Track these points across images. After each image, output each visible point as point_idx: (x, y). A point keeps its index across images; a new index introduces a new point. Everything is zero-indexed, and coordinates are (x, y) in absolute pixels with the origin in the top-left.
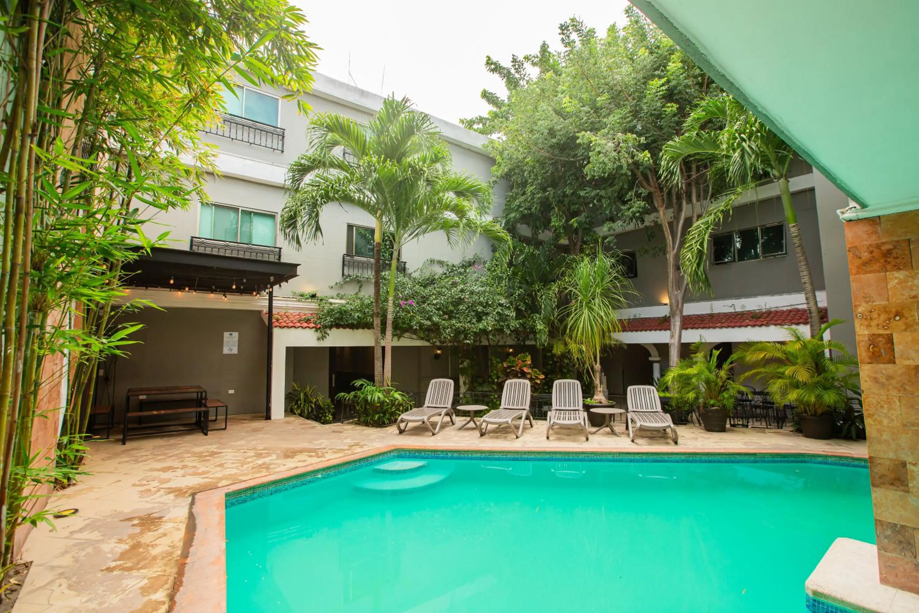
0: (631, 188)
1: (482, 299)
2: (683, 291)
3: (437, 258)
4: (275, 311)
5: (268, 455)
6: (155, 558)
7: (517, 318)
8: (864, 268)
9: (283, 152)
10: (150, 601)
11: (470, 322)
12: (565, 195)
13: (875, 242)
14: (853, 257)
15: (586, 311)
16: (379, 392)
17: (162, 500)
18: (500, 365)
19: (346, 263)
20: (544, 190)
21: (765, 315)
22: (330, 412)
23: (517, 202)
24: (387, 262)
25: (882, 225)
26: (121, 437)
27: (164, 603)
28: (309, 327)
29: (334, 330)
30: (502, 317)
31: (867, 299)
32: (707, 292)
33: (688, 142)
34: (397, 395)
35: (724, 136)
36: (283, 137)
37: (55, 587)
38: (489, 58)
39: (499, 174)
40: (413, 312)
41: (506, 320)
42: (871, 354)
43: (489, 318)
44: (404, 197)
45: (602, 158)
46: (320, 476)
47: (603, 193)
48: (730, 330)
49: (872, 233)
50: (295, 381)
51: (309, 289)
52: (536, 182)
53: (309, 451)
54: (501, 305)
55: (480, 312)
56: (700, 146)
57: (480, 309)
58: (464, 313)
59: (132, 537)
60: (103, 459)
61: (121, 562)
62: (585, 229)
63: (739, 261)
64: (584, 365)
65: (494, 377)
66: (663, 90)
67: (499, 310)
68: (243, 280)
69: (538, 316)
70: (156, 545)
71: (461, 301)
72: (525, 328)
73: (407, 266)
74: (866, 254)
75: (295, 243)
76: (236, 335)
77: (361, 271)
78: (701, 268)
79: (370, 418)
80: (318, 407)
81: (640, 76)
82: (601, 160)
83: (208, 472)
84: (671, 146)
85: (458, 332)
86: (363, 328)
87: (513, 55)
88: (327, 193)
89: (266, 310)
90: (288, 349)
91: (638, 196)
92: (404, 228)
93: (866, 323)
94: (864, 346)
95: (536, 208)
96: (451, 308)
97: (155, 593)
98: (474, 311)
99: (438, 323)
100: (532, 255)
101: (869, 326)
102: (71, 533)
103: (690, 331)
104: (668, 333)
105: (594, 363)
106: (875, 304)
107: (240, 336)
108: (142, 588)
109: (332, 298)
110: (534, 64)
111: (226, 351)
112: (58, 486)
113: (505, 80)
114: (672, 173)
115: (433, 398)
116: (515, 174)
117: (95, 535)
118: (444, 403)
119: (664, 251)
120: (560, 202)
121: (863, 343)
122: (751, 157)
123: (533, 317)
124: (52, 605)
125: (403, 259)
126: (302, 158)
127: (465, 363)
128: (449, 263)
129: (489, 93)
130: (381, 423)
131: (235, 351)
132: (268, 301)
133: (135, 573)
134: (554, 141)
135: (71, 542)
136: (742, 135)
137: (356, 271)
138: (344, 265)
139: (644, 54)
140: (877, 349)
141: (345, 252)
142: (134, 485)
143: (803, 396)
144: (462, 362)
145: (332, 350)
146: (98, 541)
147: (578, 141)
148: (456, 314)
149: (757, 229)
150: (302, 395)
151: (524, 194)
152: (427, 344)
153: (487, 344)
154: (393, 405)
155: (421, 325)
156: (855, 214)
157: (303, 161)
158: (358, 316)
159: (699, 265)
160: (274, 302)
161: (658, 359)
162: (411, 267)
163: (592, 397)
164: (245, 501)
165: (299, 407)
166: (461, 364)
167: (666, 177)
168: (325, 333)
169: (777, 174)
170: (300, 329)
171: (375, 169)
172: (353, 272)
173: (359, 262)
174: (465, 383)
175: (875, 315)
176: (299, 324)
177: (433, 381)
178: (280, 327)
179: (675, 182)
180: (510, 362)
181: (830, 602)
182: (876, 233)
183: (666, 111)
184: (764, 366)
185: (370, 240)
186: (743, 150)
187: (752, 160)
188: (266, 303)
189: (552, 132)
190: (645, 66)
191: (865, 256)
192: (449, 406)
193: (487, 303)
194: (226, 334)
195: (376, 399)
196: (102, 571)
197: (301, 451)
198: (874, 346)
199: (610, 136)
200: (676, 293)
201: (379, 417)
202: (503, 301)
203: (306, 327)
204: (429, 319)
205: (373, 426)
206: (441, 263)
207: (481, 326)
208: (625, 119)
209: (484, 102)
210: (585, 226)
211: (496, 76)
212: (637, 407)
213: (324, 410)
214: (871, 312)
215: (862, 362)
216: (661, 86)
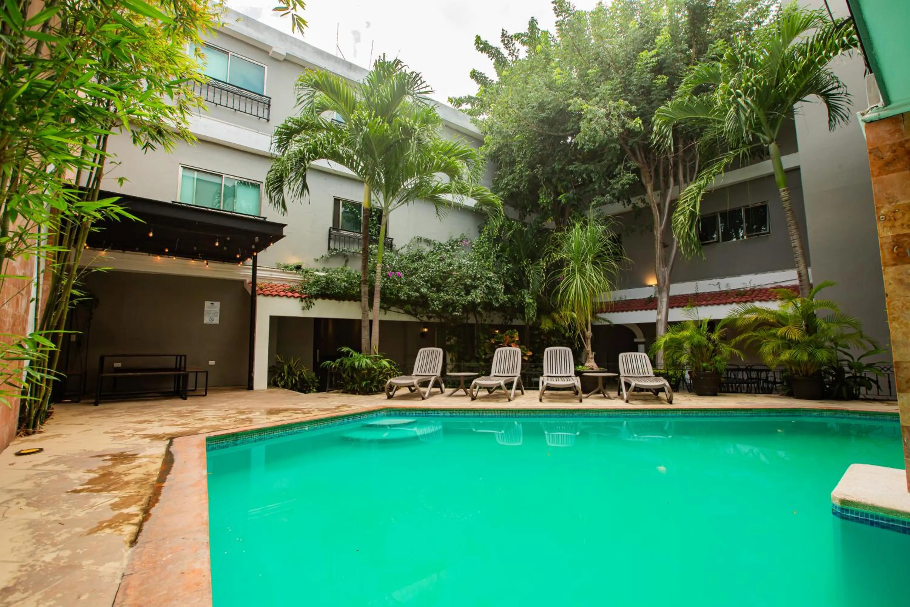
0: (620, 162)
1: (470, 272)
2: (670, 267)
3: (425, 236)
4: (258, 281)
5: (251, 412)
6: (128, 483)
7: (505, 293)
8: (887, 168)
9: (268, 120)
10: (122, 514)
11: (458, 294)
12: (553, 171)
13: (898, 141)
14: (874, 159)
15: (578, 276)
16: (367, 358)
17: (137, 442)
18: (488, 341)
19: (332, 236)
20: (533, 168)
21: (750, 292)
22: (314, 386)
23: (505, 181)
24: (374, 237)
25: (905, 122)
26: (94, 401)
27: (137, 515)
28: (294, 297)
29: (320, 300)
30: (491, 291)
31: (891, 200)
32: (699, 254)
33: (680, 107)
34: (385, 363)
35: (718, 96)
36: (269, 106)
37: (12, 504)
38: (478, 38)
39: (487, 152)
40: (401, 283)
41: (495, 293)
42: (895, 255)
43: (478, 291)
44: (393, 160)
45: (593, 125)
46: (307, 429)
47: (592, 167)
48: (715, 307)
49: (895, 132)
50: (278, 353)
51: (293, 261)
52: (524, 161)
53: (295, 410)
54: (489, 279)
55: (469, 286)
56: (692, 111)
57: (469, 282)
58: (452, 286)
59: (103, 468)
60: (73, 416)
61: (90, 486)
62: (573, 205)
63: (723, 241)
64: (575, 332)
65: (482, 354)
66: (653, 62)
67: (488, 283)
68: (226, 237)
69: (526, 291)
70: (129, 474)
71: (450, 274)
72: (513, 304)
73: (394, 242)
74: (889, 154)
75: (281, 207)
76: (217, 304)
77: (347, 246)
78: (694, 230)
79: (356, 385)
80: (302, 380)
81: (630, 48)
82: (593, 127)
83: (187, 424)
84: (663, 111)
85: (446, 305)
86: (349, 300)
87: (503, 30)
88: (315, 149)
89: (249, 280)
90: (272, 318)
91: (627, 169)
92: (393, 194)
93: (889, 224)
94: (888, 248)
95: (524, 186)
96: (439, 281)
97: (127, 508)
98: (462, 285)
99: (426, 294)
100: (521, 231)
101: (893, 227)
102: (34, 466)
103: (676, 309)
104: (654, 312)
105: (586, 330)
106: (899, 203)
107: (221, 305)
108: (111, 505)
109: (317, 271)
110: (523, 43)
111: (207, 320)
112: (21, 433)
113: (494, 60)
114: (665, 137)
115: (422, 366)
116: (503, 153)
117: (61, 467)
118: (433, 372)
119: (651, 228)
120: (548, 180)
121: (886, 245)
122: (746, 112)
123: (521, 293)
124: (7, 518)
125: (390, 235)
126: (290, 121)
127: (452, 341)
128: (436, 242)
129: (478, 73)
130: (368, 390)
131: (216, 321)
132: (251, 271)
133: (104, 494)
134: (544, 115)
135: (33, 472)
136: (738, 91)
137: (342, 245)
138: (330, 239)
139: (634, 26)
140: (901, 250)
141: (331, 225)
142: (106, 433)
143: (795, 355)
144: (449, 340)
145: (317, 321)
146: (63, 472)
147: (569, 109)
148: (444, 287)
149: (740, 210)
150: (286, 367)
151: (512, 172)
152: (413, 319)
153: (475, 322)
154: (381, 373)
155: (409, 296)
156: (876, 114)
157: (290, 124)
158: (345, 286)
159: (691, 228)
160: (258, 272)
161: (643, 340)
162: (398, 244)
163: (583, 365)
164: (227, 446)
165: (282, 379)
166: (448, 341)
167: (658, 141)
168: (310, 302)
169: (767, 139)
170: (285, 298)
171: (366, 123)
172: (340, 247)
173: (345, 236)
174: (451, 360)
175: (899, 215)
176: (283, 293)
177: (422, 350)
178: (264, 295)
179: (668, 145)
180: (497, 338)
181: (860, 509)
182: (899, 130)
183: (655, 83)
184: (755, 330)
185: (357, 214)
186: (738, 104)
187: (747, 115)
188: (250, 273)
189: (542, 107)
190: (636, 39)
191: (888, 155)
192: (438, 374)
193: (475, 276)
194: (207, 304)
195: (364, 365)
196: (67, 492)
197: (286, 410)
198: (899, 247)
199: (601, 105)
200: (663, 270)
201: (366, 385)
202: (491, 275)
203: (291, 297)
204: (417, 290)
205: (360, 394)
206: (428, 241)
207: (469, 298)
208: (615, 90)
209: (473, 82)
210: (573, 202)
211: (485, 56)
212: (629, 372)
213: (307, 383)
214: (895, 212)
215: (886, 265)
216: (651, 58)
